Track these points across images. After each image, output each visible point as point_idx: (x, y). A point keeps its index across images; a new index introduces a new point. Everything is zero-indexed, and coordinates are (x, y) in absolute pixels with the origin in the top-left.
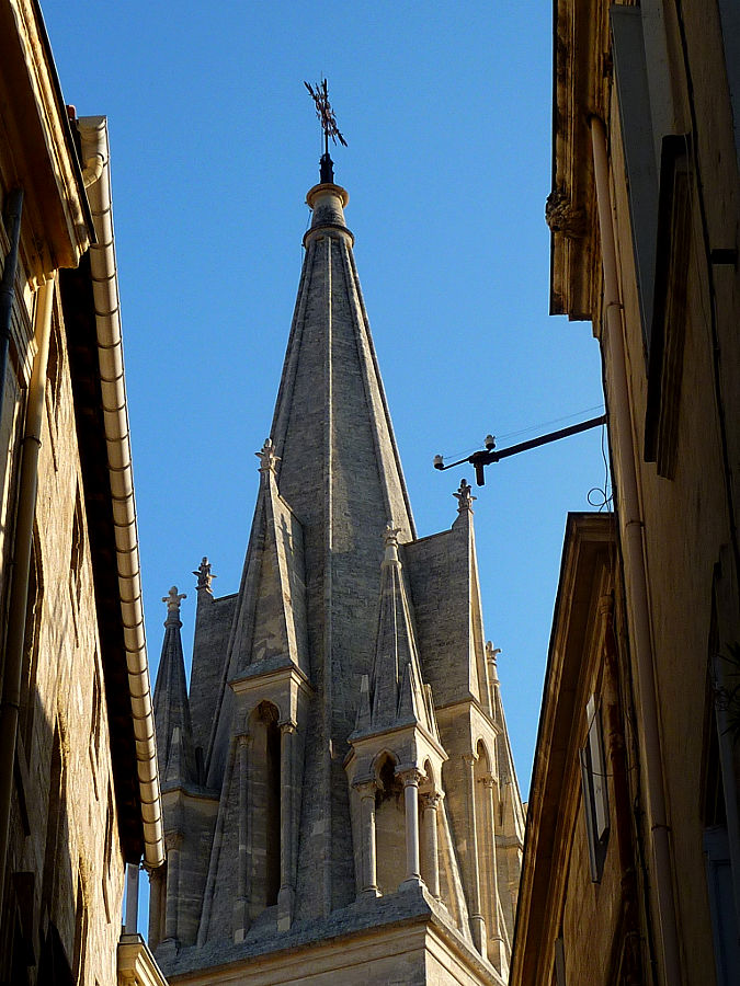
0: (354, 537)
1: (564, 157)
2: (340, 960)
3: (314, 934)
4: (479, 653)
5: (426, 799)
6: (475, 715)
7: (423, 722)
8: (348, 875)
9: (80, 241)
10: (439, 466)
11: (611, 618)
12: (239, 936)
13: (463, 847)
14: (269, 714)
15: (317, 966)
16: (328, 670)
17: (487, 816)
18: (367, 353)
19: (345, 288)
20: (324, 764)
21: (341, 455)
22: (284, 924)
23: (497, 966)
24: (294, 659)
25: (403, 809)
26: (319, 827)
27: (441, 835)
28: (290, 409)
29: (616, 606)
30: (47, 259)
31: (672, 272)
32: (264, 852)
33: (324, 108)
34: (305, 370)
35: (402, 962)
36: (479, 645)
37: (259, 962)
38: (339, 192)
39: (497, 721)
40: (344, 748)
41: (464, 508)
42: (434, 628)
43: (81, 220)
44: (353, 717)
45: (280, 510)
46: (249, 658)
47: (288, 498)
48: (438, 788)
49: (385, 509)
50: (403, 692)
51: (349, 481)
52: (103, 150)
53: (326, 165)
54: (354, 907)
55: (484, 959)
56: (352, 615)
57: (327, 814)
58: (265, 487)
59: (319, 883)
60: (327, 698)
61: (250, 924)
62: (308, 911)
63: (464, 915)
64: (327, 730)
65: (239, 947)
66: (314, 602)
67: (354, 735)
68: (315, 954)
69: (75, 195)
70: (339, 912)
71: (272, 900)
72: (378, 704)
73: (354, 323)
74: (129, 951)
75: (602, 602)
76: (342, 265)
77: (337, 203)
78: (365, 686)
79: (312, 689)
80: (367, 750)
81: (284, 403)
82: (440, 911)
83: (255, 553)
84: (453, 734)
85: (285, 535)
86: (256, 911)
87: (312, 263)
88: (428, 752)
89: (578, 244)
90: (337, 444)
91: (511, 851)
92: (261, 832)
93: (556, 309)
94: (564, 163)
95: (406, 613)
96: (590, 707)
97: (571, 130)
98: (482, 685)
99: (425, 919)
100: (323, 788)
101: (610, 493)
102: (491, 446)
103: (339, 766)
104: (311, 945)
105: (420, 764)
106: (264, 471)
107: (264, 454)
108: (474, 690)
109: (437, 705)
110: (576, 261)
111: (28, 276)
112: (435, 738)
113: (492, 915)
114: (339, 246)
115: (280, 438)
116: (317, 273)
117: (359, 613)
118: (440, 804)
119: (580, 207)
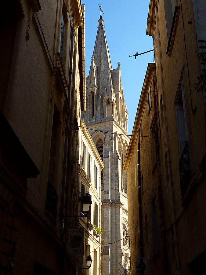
0: (104, 69)
1: (150, 12)
2: (101, 125)
3: (98, 122)
4: (120, 85)
5: (113, 104)
6: (120, 93)
7: (113, 94)
8: (103, 114)
9: (82, 22)
10: (130, 56)
11: (154, 78)
12: (88, 122)
13: (118, 111)
14: (92, 93)
15: (98, 126)
16: (100, 87)
17: (121, 107)
18: (106, 43)
19: (103, 34)
20: (100, 99)
21: (102, 58)
22: (94, 120)
23: (122, 127)
24: (96, 85)
25: (110, 106)
26: (99, 108)
27: (115, 109)
28: (96, 51)
29: (155, 77)
30: (78, 25)
31: (174, 26)
32: (92, 111)
33: (101, 8)
34: (97, 46)
35: (110, 126)
36: (120, 84)
37: (91, 125)
38: (103, 20)
39: (123, 94)
40: (102, 97)
41: (119, 65)
42: (115, 82)
43: (82, 19)
44: (104, 93)
45: (94, 65)
46: (90, 85)
47: (95, 64)
48: (115, 103)
49: (108, 65)
50: (111, 90)
51: (103, 61)
52: (84, 9)
53: (101, 16)
54: (103, 118)
55: (120, 126)
56: (104, 80)
57: (100, 106)
58: (92, 62)
59: (99, 115)
60: (100, 91)
61: (90, 121)
62: (98, 119)
63: (118, 120)
64: (100, 95)
65: (88, 123)
66: (99, 78)
67: (104, 96)
68: (98, 124)
69: (82, 16)
70: (102, 119)
71: (93, 117)
72: (107, 92)
73: (104, 39)
74: (82, 122)
75: (152, 76)
76: (103, 31)
77: (102, 22)
78: (105, 89)
79: (98, 89)
80: (105, 98)
81: (95, 50)
82: (115, 119)
83: (91, 71)
84: (117, 96)
85: (95, 69)
86: (91, 119)
87: (99, 30)
88: (114, 98)
89: (151, 25)
90: (102, 56)
91: (124, 112)
92: (91, 108)
93: (147, 34)
94: (150, 13)
95: (111, 79)
96: (149, 90)
97: (152, 8)
98: (121, 89)
99: (113, 120)
100: (100, 103)
101: (154, 60)
102: (137, 54)
103: (102, 100)
104: (98, 123)
105: (113, 100)
106: (92, 60)
107: (92, 57)
108: (120, 90)
109: (115, 92)
110: (151, 27)
111: (75, 27)
112: (115, 96)
113: (121, 120)
114: (102, 28)
115: (94, 55)
116: (99, 32)
117: (105, 79)
118: (115, 105)
119: (152, 19)
